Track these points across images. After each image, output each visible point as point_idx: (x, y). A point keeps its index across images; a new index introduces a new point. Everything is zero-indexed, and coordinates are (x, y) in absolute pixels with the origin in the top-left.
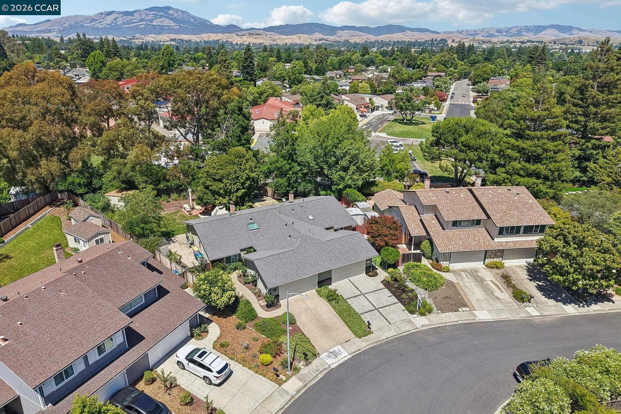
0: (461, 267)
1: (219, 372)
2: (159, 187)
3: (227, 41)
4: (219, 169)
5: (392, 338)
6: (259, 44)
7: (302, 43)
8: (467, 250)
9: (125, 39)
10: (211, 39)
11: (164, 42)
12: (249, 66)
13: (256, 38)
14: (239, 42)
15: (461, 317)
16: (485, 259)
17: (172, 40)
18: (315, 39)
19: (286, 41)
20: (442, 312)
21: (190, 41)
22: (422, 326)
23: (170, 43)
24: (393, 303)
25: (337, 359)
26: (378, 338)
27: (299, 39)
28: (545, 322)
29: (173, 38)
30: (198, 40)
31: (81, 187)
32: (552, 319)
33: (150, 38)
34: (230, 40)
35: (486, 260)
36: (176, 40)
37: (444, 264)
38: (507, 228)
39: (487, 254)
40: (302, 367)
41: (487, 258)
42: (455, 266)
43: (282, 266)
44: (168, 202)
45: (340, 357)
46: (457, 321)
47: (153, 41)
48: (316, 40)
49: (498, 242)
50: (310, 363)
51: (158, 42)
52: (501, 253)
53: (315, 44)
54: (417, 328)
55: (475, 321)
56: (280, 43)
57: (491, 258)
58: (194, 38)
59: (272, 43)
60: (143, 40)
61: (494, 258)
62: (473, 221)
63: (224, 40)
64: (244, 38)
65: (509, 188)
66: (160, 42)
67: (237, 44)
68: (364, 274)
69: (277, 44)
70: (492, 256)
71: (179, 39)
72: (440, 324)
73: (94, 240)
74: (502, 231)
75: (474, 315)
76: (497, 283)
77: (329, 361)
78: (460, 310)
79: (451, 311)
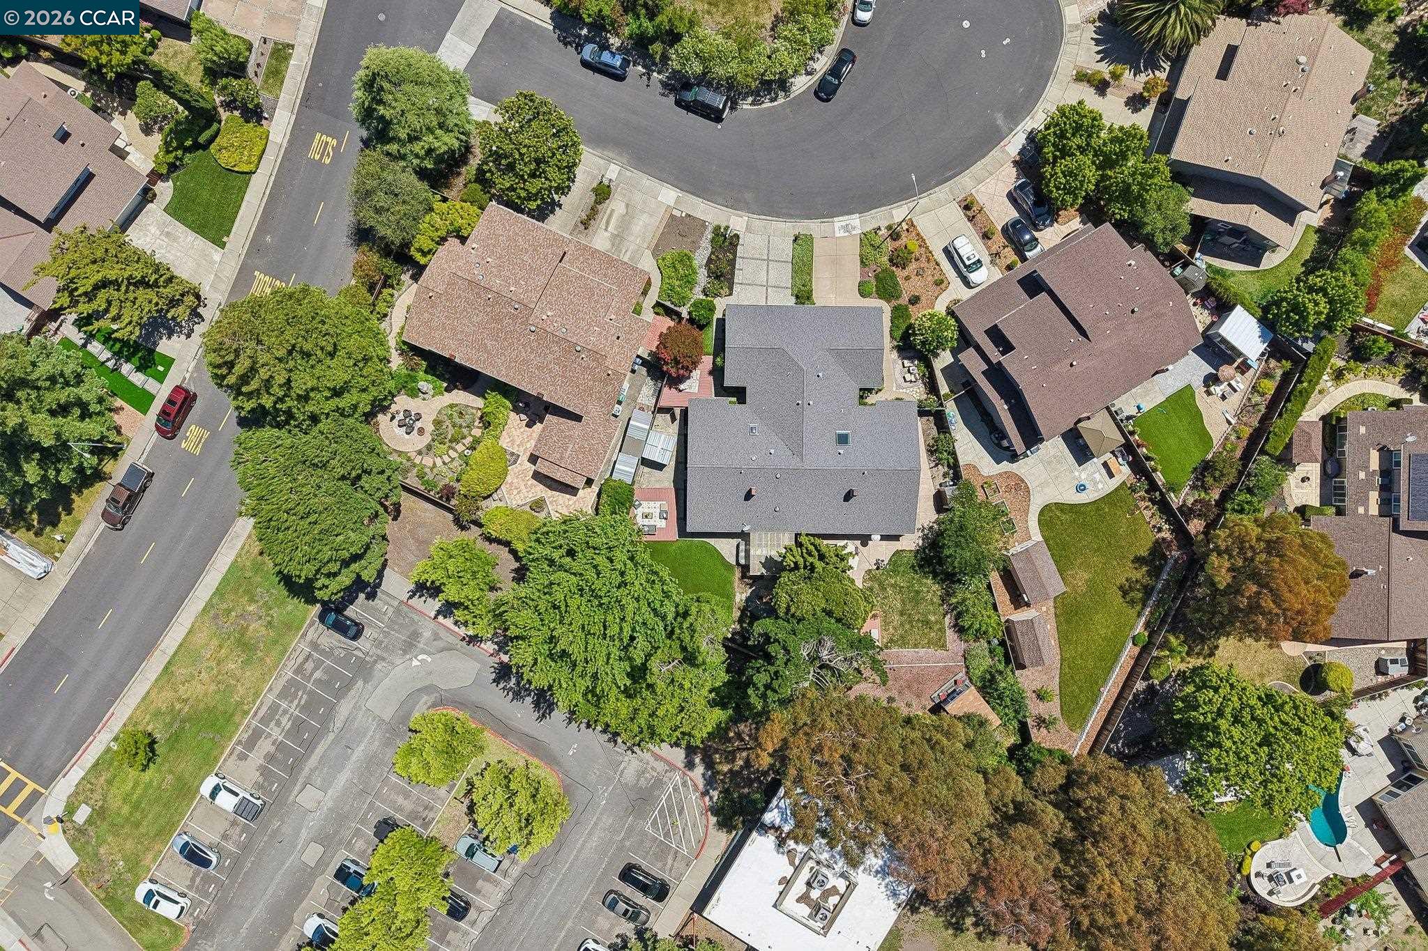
5: (780, 219)
20: (705, 221)
24: (744, 260)
25: (848, 221)
26: (793, 225)
40: (883, 227)
45: (844, 222)
50: (874, 229)
55: (683, 192)
75: (678, 200)
76: (603, 225)
77: (857, 223)
78: (684, 215)
79: (694, 218)
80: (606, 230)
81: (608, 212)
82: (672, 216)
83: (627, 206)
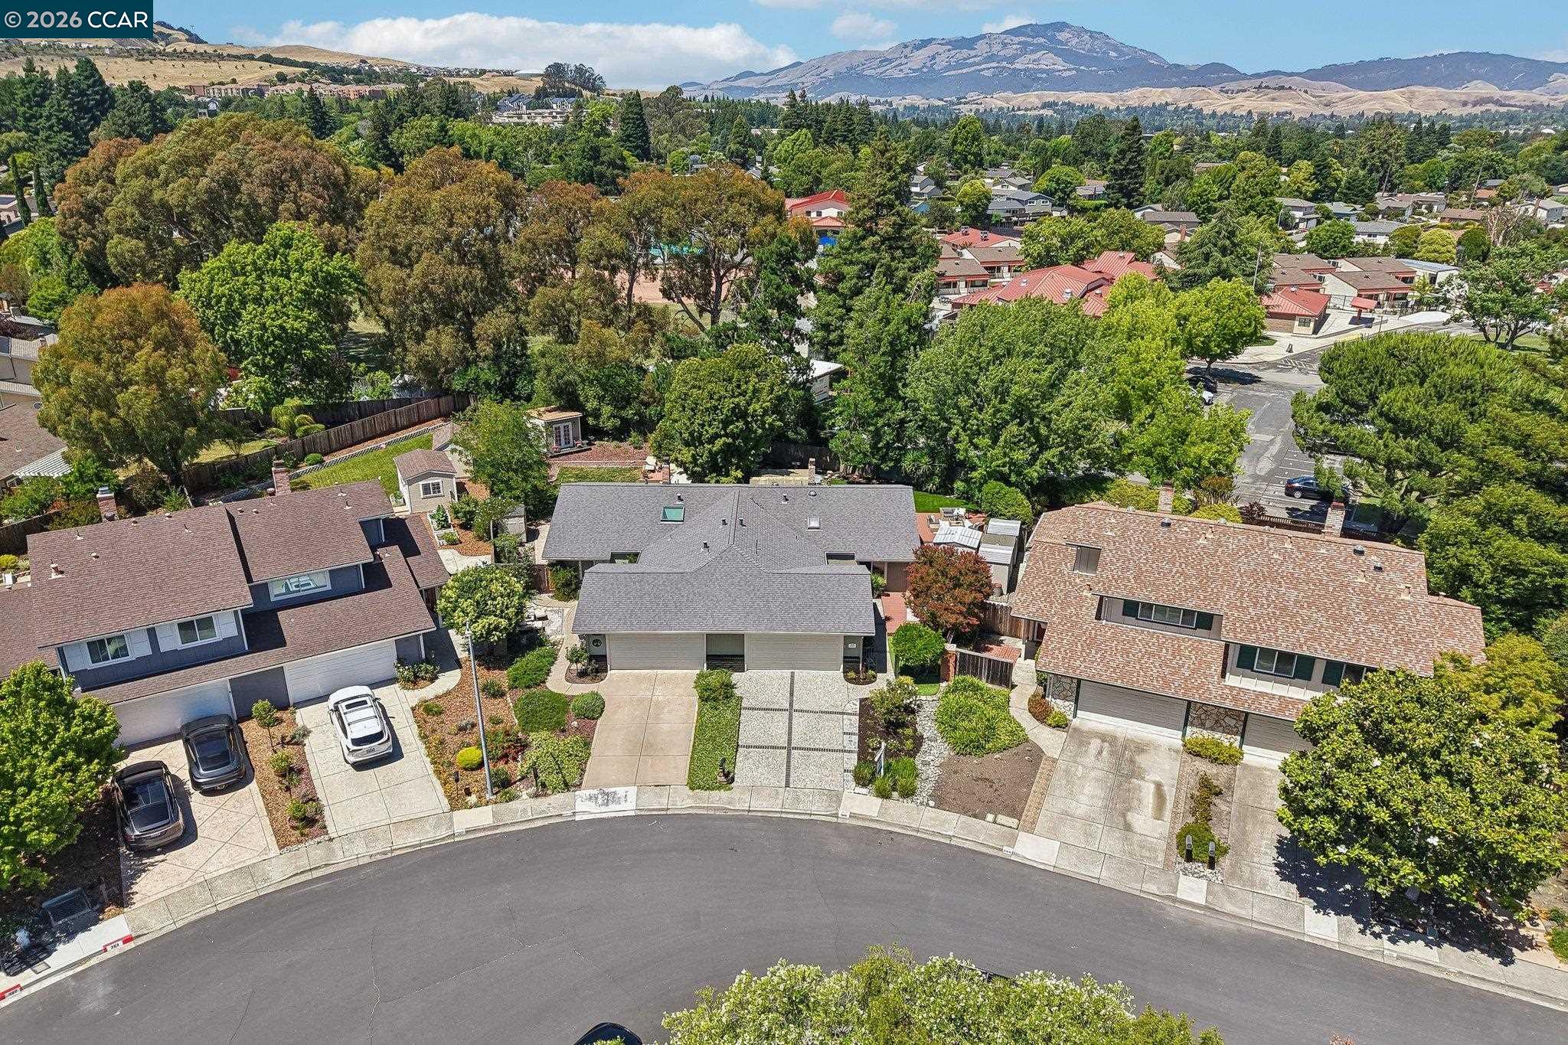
0: (1111, 728)
1: (357, 742)
2: (623, 413)
3: (1190, 106)
4: (694, 387)
5: (760, 814)
6: (1278, 114)
7: (1415, 111)
8: (1119, 683)
9: (941, 103)
10: (1147, 103)
11: (1026, 110)
12: (1127, 170)
13: (1273, 99)
14: (1220, 111)
15: (970, 832)
16: (1186, 725)
17: (1045, 106)
18: (1464, 98)
19: (1362, 107)
20: (937, 807)
21: (1092, 106)
22: (853, 816)
23: (1041, 112)
24: (840, 747)
25: (604, 809)
26: (729, 803)
27: (1410, 100)
28: (1195, 923)
29: (1051, 100)
30: (1112, 106)
31: (490, 390)
32: (1232, 926)
33: (996, 102)
34: (1197, 105)
35: (1189, 729)
36: (1056, 104)
37: (1060, 706)
38: (1268, 653)
39: (1192, 713)
40: (525, 796)
41: (1192, 725)
42: (1089, 720)
43: (635, 598)
44: (636, 448)
45: (613, 807)
46: (950, 837)
47: (1001, 109)
48: (1465, 104)
49: (1232, 688)
50: (546, 795)
51: (1013, 110)
52: (1241, 722)
53: (1454, 115)
54: (836, 816)
55: (1000, 854)
56: (1343, 111)
57: (1202, 725)
58: (1104, 100)
59: (1319, 111)
60: (979, 107)
61: (1212, 729)
62: (1188, 613)
63: (1182, 105)
64: (1240, 99)
65: (1359, 548)
66: (1019, 109)
67: (1214, 115)
68: (840, 673)
69: (1332, 116)
70: (1208, 724)
71: (1064, 104)
72: (903, 827)
73: (421, 483)
74: (1247, 658)
75: (1012, 841)
76: (1170, 794)
77: (584, 805)
78: (990, 817)
79: (965, 811)
80: (1159, 786)
81: (1168, 814)
82: (1015, 813)
83: (1128, 827)
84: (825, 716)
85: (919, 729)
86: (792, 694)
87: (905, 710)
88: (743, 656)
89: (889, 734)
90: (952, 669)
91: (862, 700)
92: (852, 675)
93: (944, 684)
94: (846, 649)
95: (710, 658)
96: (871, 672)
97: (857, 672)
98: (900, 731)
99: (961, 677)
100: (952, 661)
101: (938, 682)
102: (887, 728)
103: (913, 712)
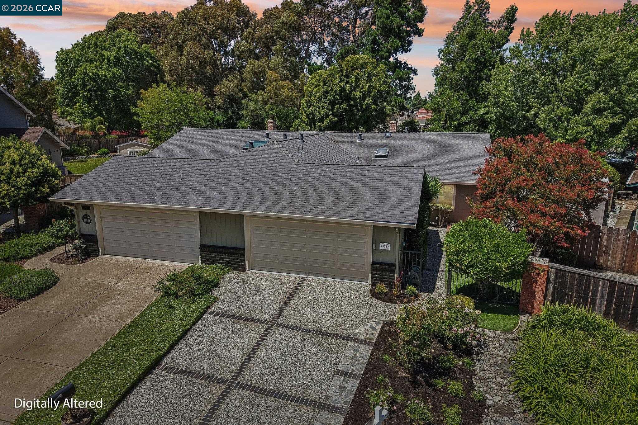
68: (367, 285)
84: (318, 339)
85: (479, 386)
86: (286, 303)
87: (455, 348)
88: (244, 249)
89: (415, 383)
90: (539, 294)
91: (386, 324)
92: (382, 287)
93: (525, 318)
94: (376, 250)
95: (204, 248)
96: (411, 288)
97: (390, 286)
98: (440, 383)
99: (558, 307)
100: (541, 281)
101: (516, 313)
102: (415, 374)
103: (468, 352)
